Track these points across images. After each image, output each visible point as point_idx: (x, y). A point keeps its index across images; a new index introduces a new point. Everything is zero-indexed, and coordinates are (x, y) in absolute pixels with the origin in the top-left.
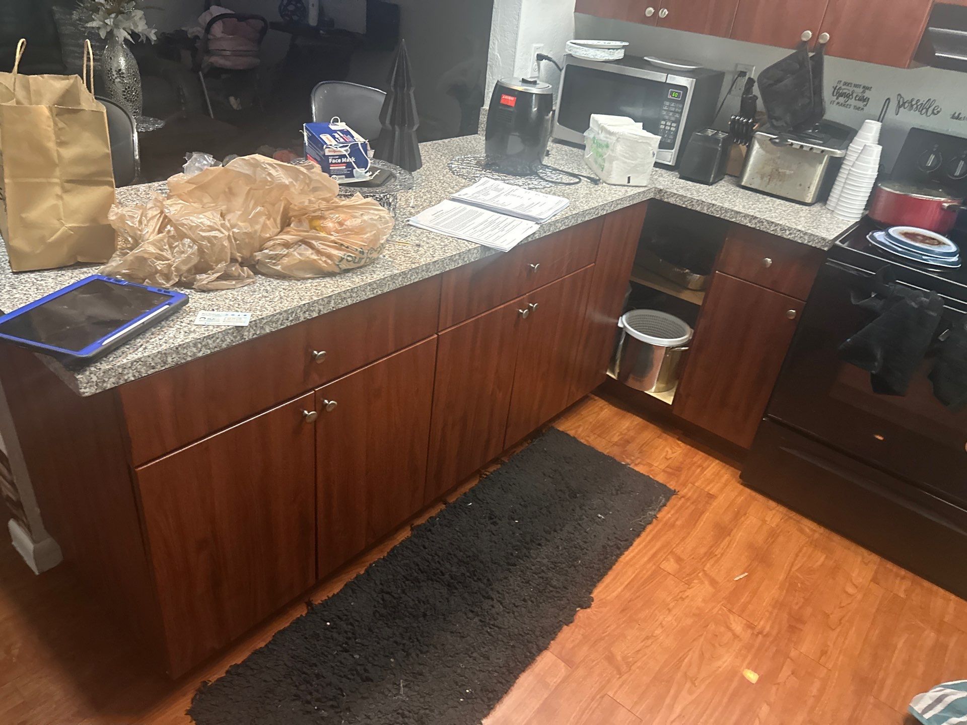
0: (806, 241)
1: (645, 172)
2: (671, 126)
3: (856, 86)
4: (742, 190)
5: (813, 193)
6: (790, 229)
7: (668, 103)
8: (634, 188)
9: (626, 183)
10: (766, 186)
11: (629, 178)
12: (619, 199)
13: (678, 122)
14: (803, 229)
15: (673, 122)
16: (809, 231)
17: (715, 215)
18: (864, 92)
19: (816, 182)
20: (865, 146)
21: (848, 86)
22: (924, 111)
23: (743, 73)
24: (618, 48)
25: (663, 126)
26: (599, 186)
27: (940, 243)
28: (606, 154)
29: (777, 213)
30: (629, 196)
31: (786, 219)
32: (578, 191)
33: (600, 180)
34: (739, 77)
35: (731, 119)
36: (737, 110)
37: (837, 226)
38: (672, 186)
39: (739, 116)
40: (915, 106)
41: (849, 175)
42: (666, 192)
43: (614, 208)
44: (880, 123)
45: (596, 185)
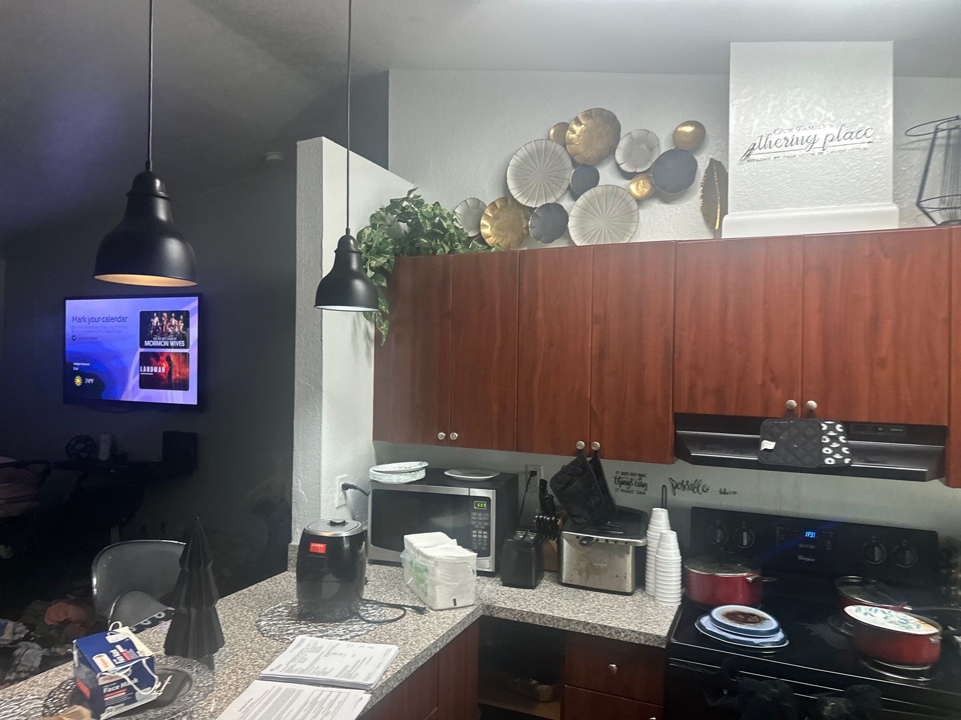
0: (643, 642)
1: (470, 591)
2: (482, 534)
3: (632, 474)
4: (565, 588)
5: (630, 582)
6: (624, 631)
7: (475, 514)
8: (461, 610)
9: (452, 605)
10: (586, 582)
11: (455, 600)
12: (450, 630)
13: (488, 529)
14: (636, 629)
15: (484, 530)
16: (642, 630)
17: (548, 625)
18: (640, 479)
19: (630, 572)
20: (661, 533)
21: (625, 475)
22: (695, 490)
23: (534, 473)
24: (419, 470)
25: (475, 536)
26: (426, 615)
27: (761, 620)
28: (427, 579)
29: (606, 613)
30: (459, 623)
31: (616, 619)
32: (404, 628)
33: (425, 608)
34: (532, 478)
35: (535, 518)
36: (538, 510)
37: (664, 616)
38: (499, 598)
39: (542, 515)
40: (687, 487)
41: (656, 561)
42: (494, 607)
43: (446, 640)
44: (666, 509)
45: (423, 616)
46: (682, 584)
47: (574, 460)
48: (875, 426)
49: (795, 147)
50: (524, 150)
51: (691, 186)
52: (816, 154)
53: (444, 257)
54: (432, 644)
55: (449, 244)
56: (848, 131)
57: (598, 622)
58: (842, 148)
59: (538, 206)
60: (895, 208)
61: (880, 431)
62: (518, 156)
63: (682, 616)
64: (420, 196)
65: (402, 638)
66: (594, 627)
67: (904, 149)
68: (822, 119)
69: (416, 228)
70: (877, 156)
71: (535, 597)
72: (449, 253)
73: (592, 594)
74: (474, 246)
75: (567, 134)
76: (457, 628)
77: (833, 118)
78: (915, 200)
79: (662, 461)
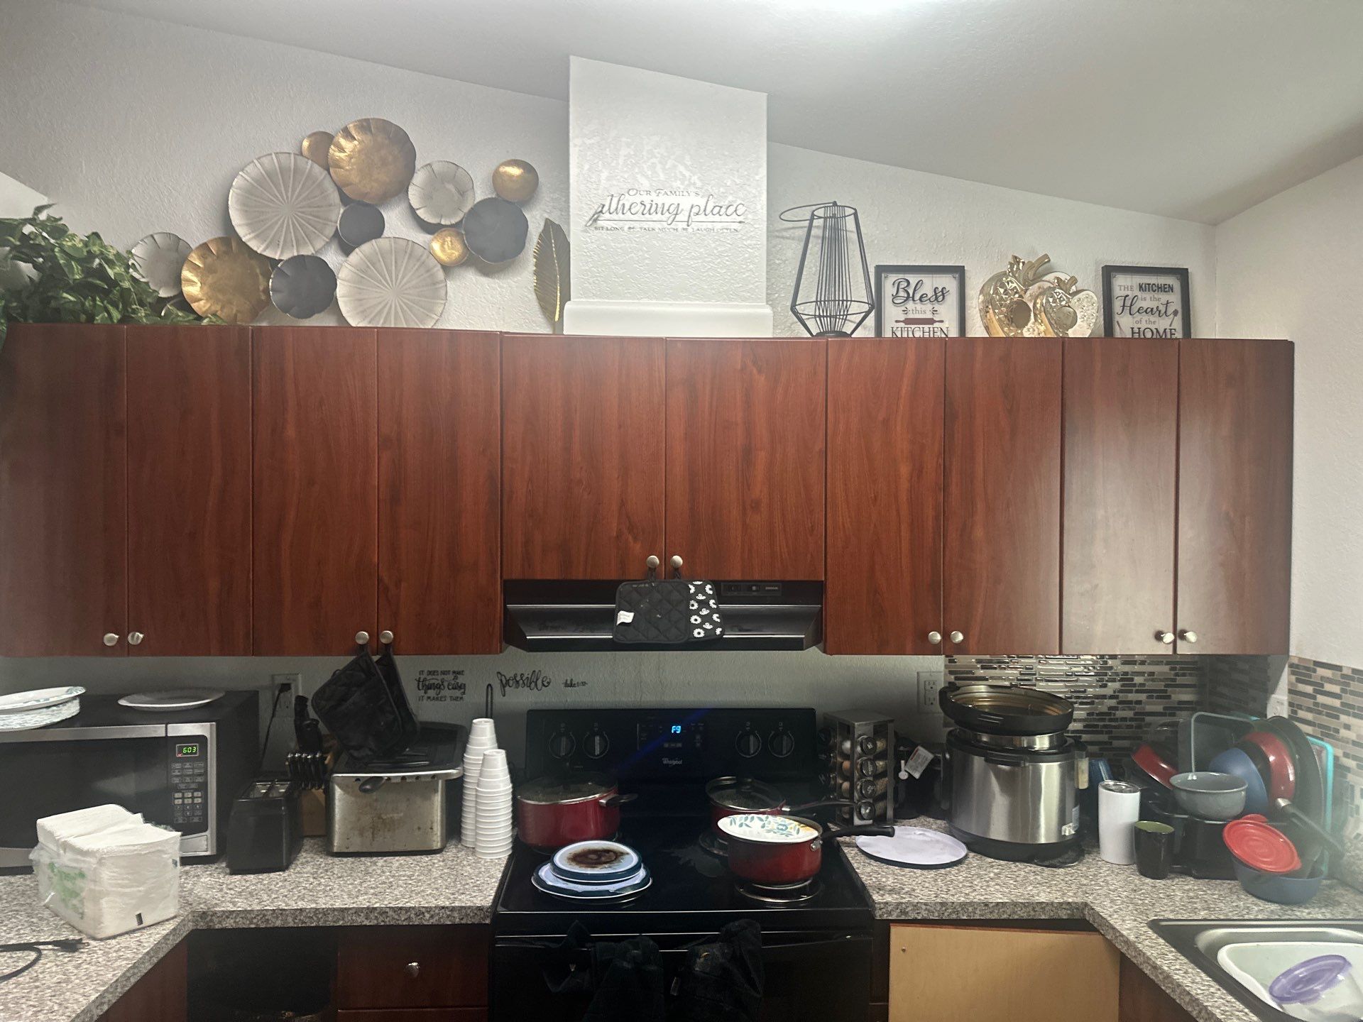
0: (457, 920)
1: (169, 896)
2: (193, 798)
3: (444, 673)
4: (337, 860)
5: (439, 834)
6: (429, 909)
7: (178, 766)
8: (152, 930)
9: (135, 924)
10: (371, 845)
11: (139, 914)
12: (128, 971)
13: (203, 787)
14: (447, 904)
15: (196, 790)
16: (457, 904)
18: (456, 678)
19: (439, 818)
20: (484, 755)
21: (434, 675)
22: (533, 685)
23: (285, 687)
24: (67, 702)
25: (179, 802)
26: (82, 952)
27: (618, 855)
28: (82, 889)
29: (402, 887)
30: (148, 953)
31: (417, 894)
32: (37, 984)
33: (81, 939)
34: (282, 695)
35: (287, 759)
36: (293, 744)
37: (487, 875)
38: (223, 897)
39: (298, 753)
40: (521, 682)
41: (477, 796)
42: (215, 913)
43: (122, 988)
44: (491, 718)
45: (76, 954)
46: (513, 823)
47: (353, 661)
48: (748, 585)
49: (654, 217)
50: (259, 165)
51: (521, 256)
52: (680, 229)
53: (110, 328)
54: (94, 1002)
55: (121, 306)
56: (717, 204)
57: (390, 903)
58: (710, 226)
59: (285, 257)
60: (768, 310)
61: (754, 591)
62: (247, 174)
63: (513, 871)
64: (61, 219)
65: (31, 1003)
66: (383, 912)
67: (778, 237)
68: (686, 183)
69: (52, 275)
70: (749, 242)
71: (287, 883)
72: (121, 321)
73: (381, 861)
74: (168, 313)
75: (331, 151)
76: (143, 963)
77: (699, 184)
78: (789, 304)
79: (487, 650)
